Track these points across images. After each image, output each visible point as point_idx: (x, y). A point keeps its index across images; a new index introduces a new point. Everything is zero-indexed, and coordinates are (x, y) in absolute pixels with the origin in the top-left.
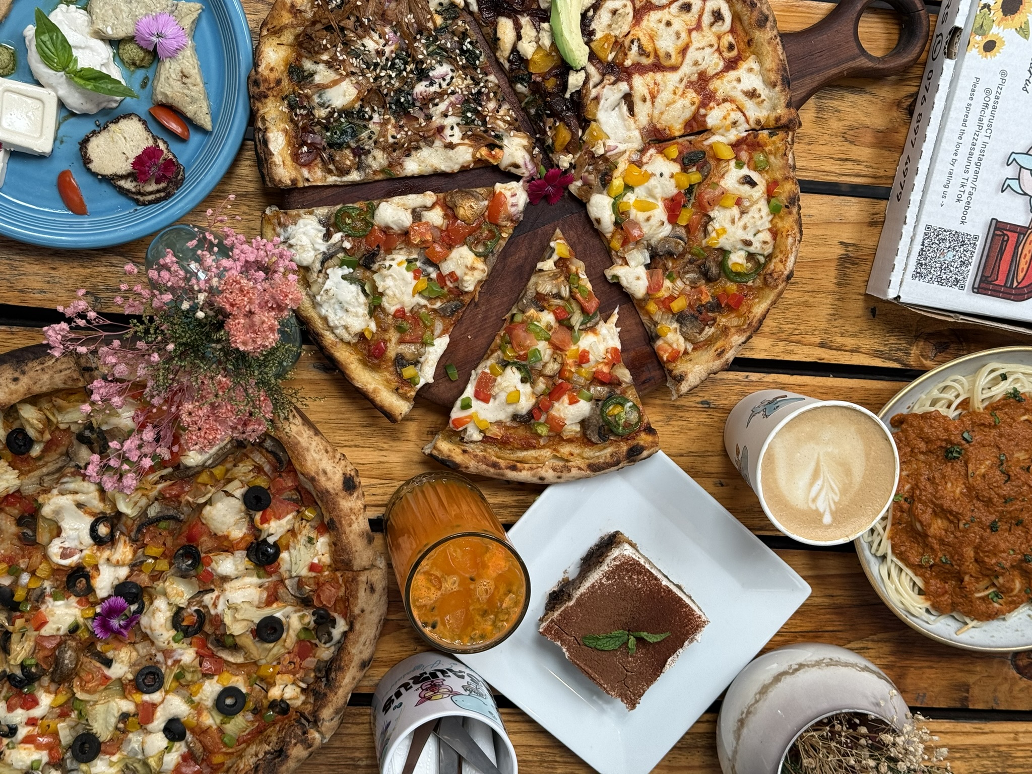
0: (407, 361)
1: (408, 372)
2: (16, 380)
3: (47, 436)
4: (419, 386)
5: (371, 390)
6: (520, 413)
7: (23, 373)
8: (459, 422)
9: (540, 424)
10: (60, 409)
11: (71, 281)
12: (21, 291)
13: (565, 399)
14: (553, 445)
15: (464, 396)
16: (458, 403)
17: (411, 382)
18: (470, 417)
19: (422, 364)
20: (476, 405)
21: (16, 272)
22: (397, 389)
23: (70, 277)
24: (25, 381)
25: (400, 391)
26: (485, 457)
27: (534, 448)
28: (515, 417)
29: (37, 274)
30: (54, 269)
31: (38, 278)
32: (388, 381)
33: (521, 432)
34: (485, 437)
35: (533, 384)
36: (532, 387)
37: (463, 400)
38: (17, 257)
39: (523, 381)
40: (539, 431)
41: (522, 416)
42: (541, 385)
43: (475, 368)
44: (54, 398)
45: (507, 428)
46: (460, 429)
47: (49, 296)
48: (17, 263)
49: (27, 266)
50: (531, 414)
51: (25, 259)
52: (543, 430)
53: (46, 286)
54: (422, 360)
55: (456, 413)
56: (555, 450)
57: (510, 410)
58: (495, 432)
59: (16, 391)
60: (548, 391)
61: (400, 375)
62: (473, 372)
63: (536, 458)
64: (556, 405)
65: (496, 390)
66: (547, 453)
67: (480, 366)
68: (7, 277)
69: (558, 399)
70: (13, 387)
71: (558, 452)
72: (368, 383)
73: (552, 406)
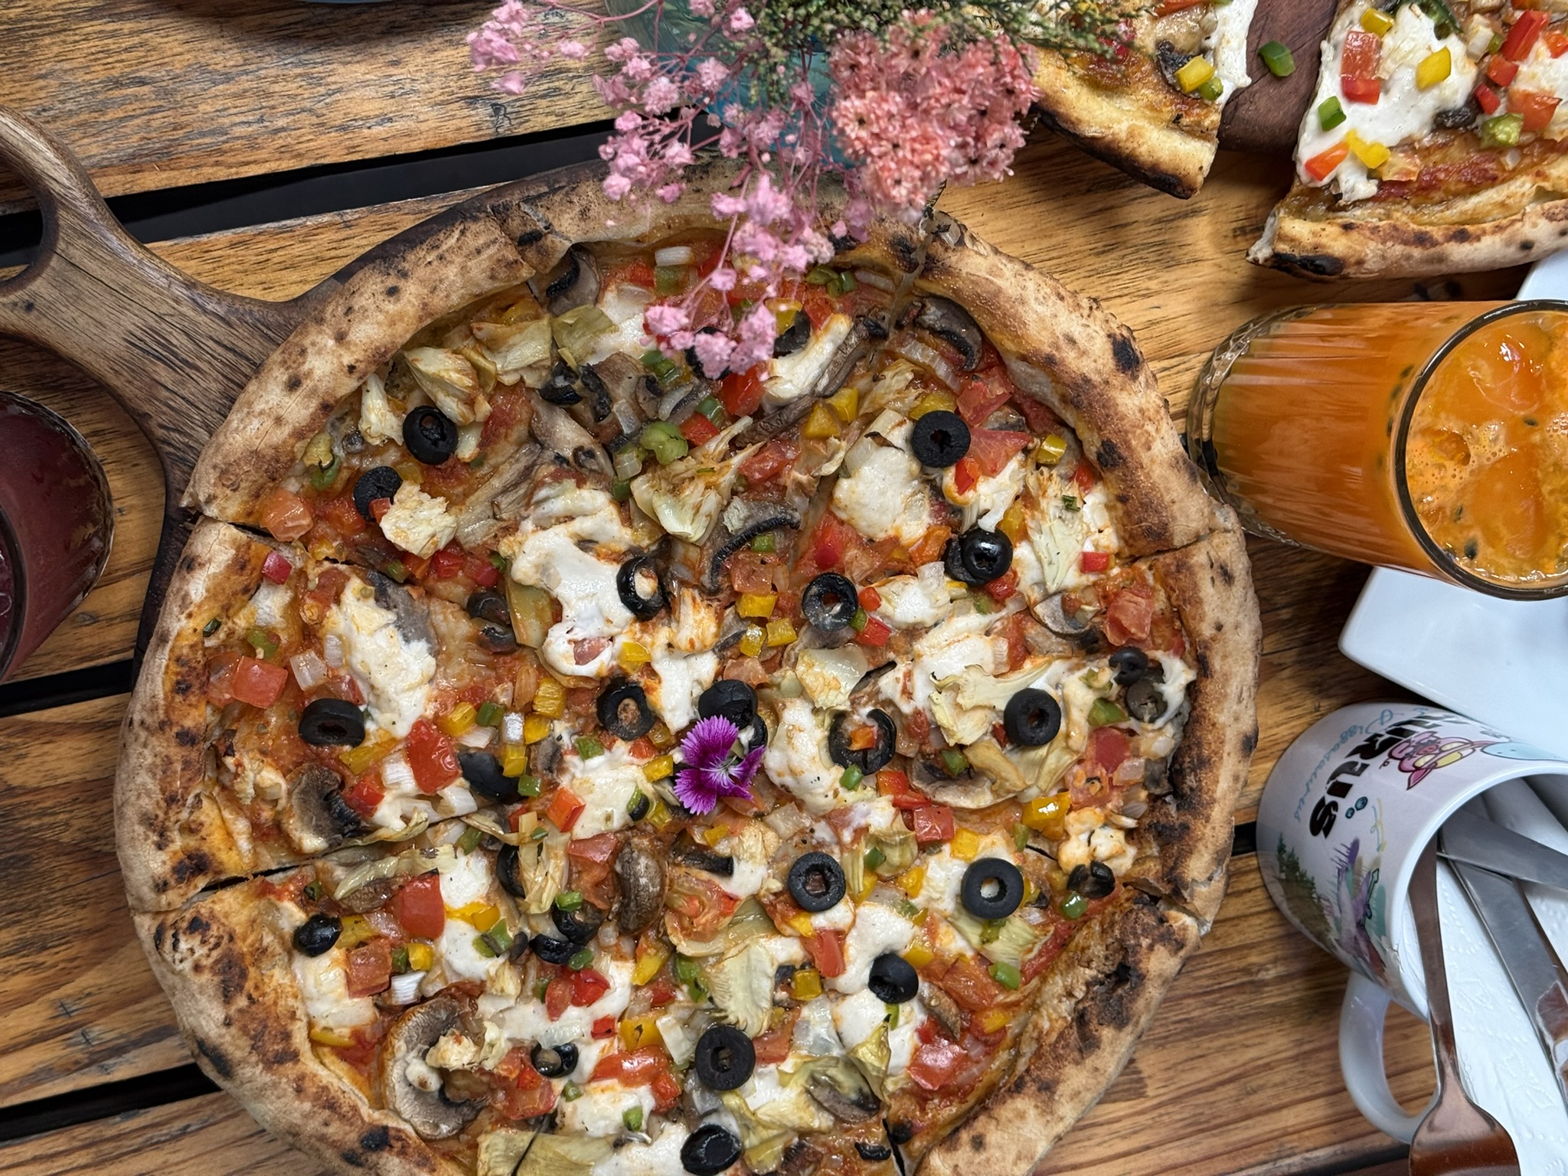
0: (1181, 52)
1: (1192, 73)
2: (393, 292)
3: (484, 408)
4: (1222, 99)
5: (1123, 135)
6: (1451, 106)
7: (404, 275)
8: (1323, 163)
9: (1498, 120)
10: (492, 346)
11: (436, 83)
12: (343, 128)
13: (1540, 47)
14: (1535, 164)
15: (1319, 101)
16: (1312, 119)
17: (1203, 94)
18: (1343, 146)
19: (1215, 52)
20: (1353, 112)
21: (322, 90)
22: (1177, 120)
23: (432, 74)
24: (412, 292)
25: (1185, 121)
26: (1395, 228)
27: (1493, 181)
28: (1441, 121)
29: (365, 84)
30: (395, 63)
31: (370, 92)
32: (1152, 107)
33: (1458, 154)
34: (1382, 185)
35: (1463, 33)
36: (1465, 41)
37: (1321, 109)
38: (317, 56)
39: (1441, 32)
40: (1502, 137)
41: (1457, 112)
42: (1482, 31)
43: (1326, 34)
44: (474, 325)
45: (1426, 152)
46: (1326, 180)
47: (399, 125)
48: (321, 69)
49: (341, 69)
50: (1476, 103)
51: (334, 55)
52: (1508, 132)
53: (389, 106)
54: (1212, 42)
55: (1310, 146)
56: (1538, 174)
57: (1428, 104)
58: (1402, 167)
59: (401, 316)
60: (1499, 43)
61: (1174, 89)
62: (1324, 45)
63: (1503, 204)
64: (1523, 68)
65: (1389, 65)
66: (1523, 186)
67: (1338, 26)
68: (307, 104)
69: (1524, 54)
70: (391, 307)
71: (1546, 178)
72: (1111, 120)
73: (1515, 70)
